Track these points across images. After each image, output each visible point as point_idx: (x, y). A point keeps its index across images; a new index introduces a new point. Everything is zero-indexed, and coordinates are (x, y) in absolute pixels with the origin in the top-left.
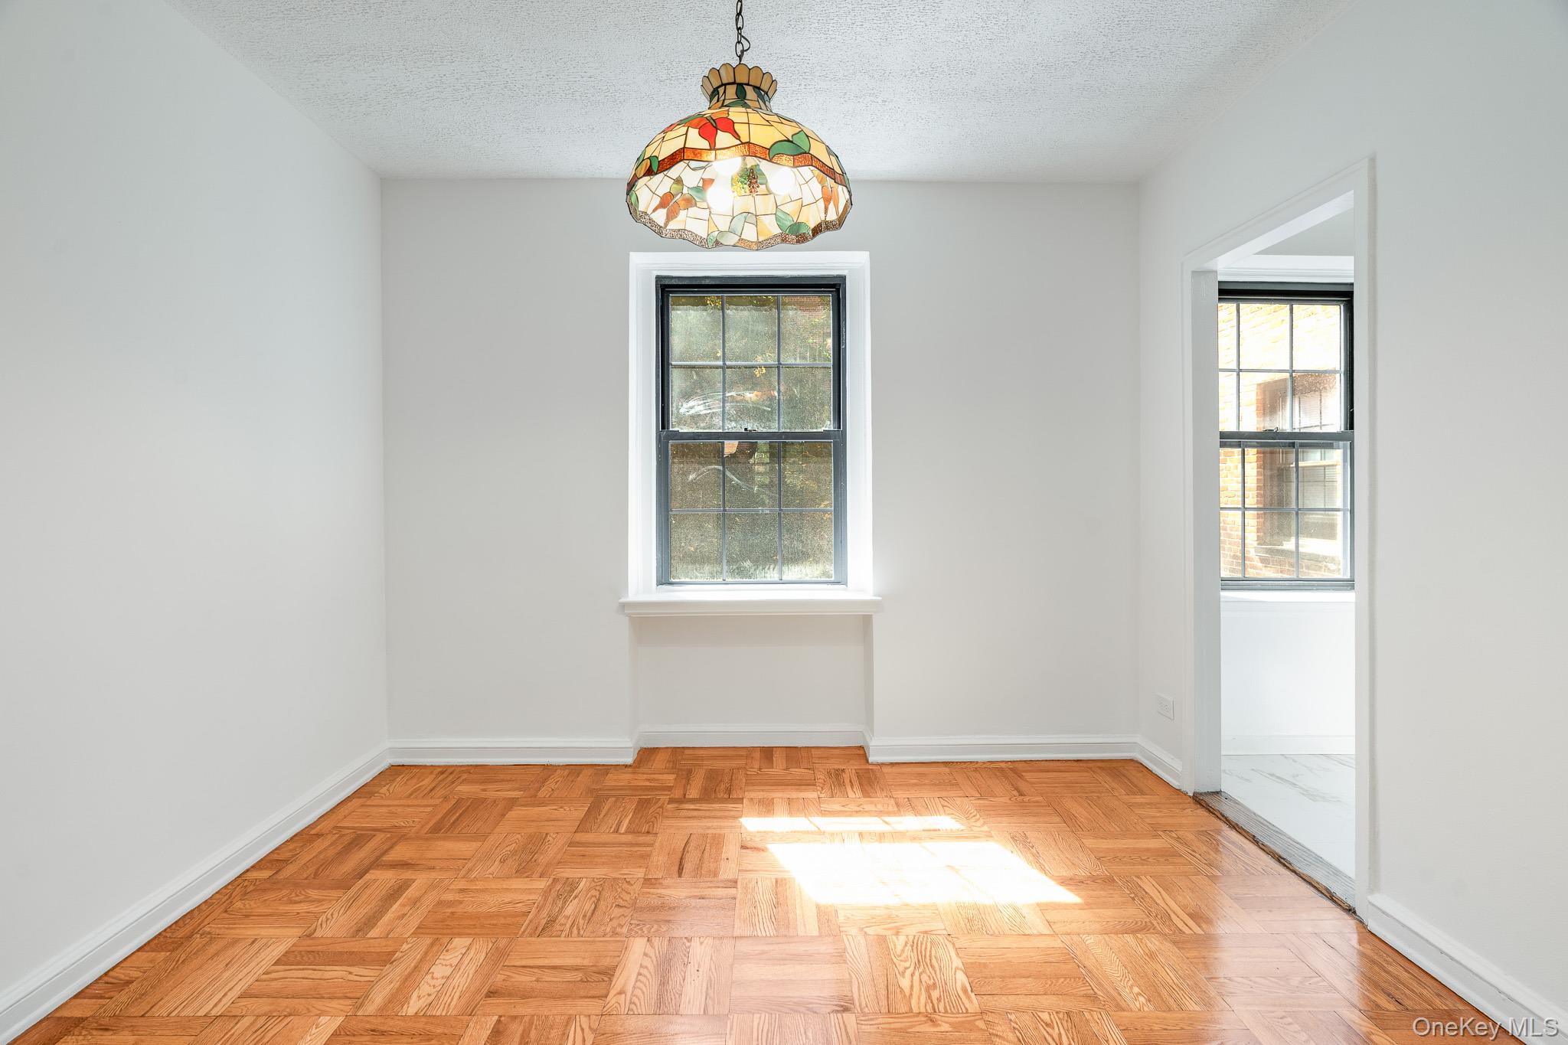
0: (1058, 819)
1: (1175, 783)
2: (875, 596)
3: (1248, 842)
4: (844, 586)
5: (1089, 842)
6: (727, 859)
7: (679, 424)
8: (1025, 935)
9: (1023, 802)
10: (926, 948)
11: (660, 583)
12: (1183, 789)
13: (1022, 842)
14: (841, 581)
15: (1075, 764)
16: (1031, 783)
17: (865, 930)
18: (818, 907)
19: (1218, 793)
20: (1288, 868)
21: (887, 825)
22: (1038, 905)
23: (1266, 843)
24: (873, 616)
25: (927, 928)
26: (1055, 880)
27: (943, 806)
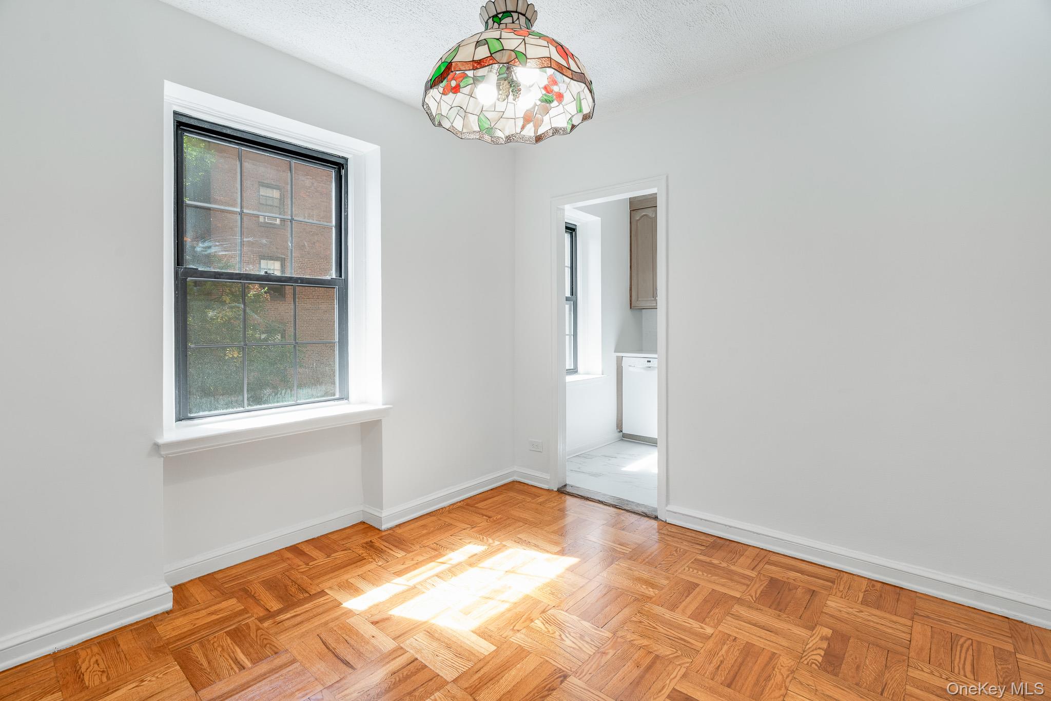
0: (521, 524)
1: (546, 487)
2: (383, 405)
3: (596, 504)
4: (347, 401)
5: (547, 528)
6: (373, 637)
7: (193, 262)
8: (581, 587)
9: (495, 521)
10: (553, 619)
11: (179, 419)
12: (551, 488)
13: (520, 541)
14: (344, 397)
15: (492, 492)
16: (487, 509)
17: (515, 628)
18: (474, 632)
19: (565, 486)
20: (621, 509)
21: (443, 565)
22: (568, 569)
23: (606, 501)
24: (383, 420)
25: (542, 609)
26: (558, 554)
27: (460, 539)
